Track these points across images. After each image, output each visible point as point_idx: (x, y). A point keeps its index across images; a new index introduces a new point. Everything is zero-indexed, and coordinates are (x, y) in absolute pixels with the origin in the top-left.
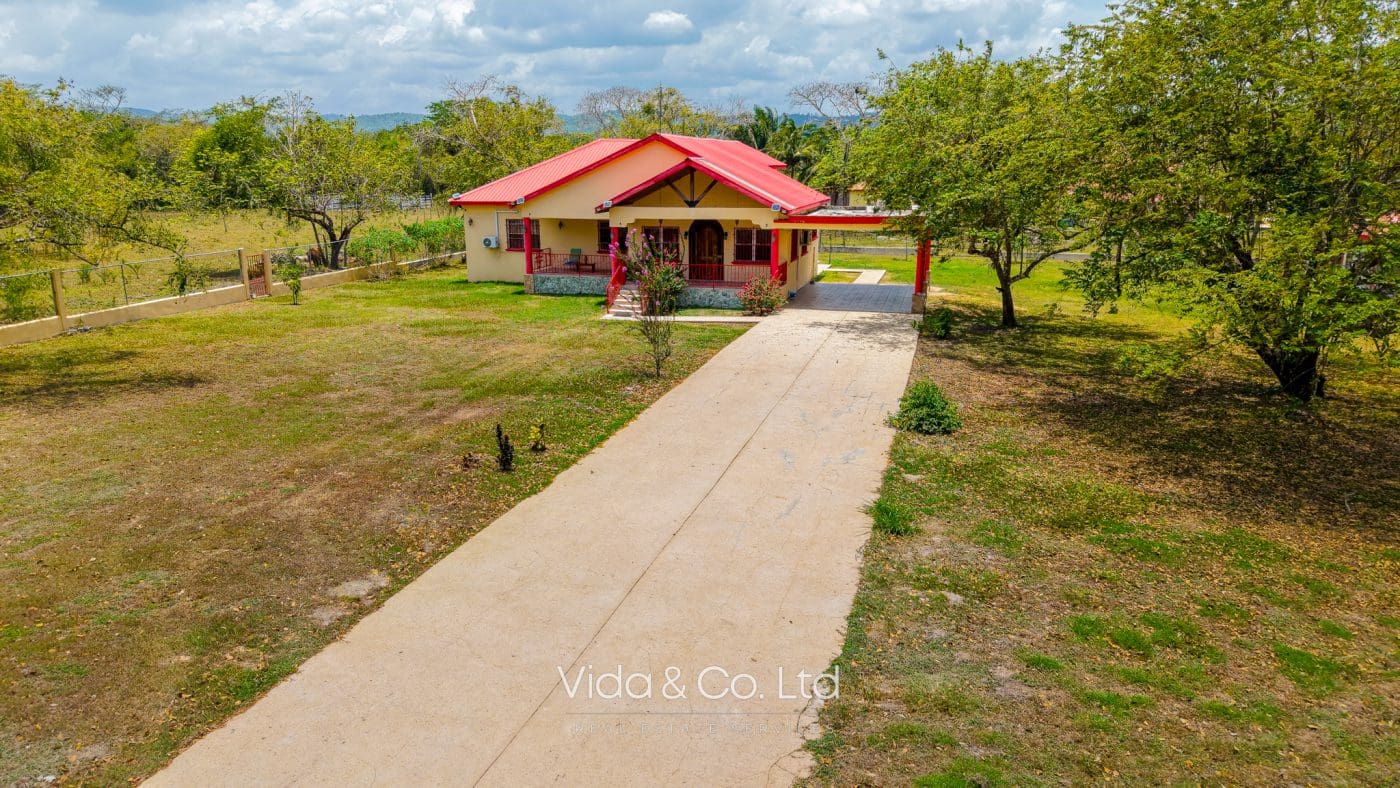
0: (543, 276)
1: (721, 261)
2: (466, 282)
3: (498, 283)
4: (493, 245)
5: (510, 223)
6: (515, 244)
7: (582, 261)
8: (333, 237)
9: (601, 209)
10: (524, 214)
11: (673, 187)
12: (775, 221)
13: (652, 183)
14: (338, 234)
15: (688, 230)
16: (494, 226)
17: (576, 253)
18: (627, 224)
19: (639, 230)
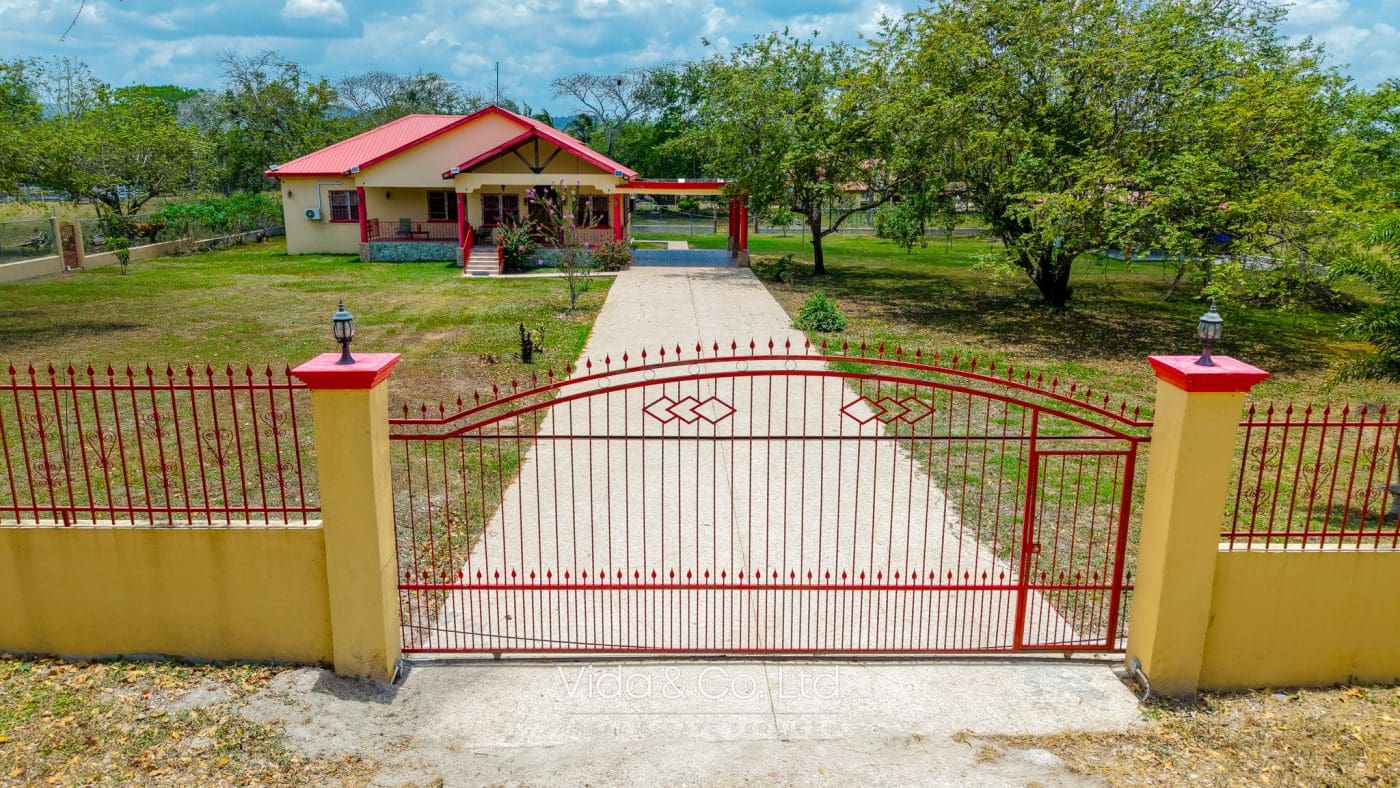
0: (379, 243)
2: (288, 255)
3: (324, 254)
5: (334, 195)
6: (339, 215)
7: (414, 228)
9: (449, 176)
10: (359, 183)
11: (517, 154)
12: (617, 187)
13: (500, 150)
16: (318, 199)
17: (405, 222)
18: (470, 191)
19: (479, 197)
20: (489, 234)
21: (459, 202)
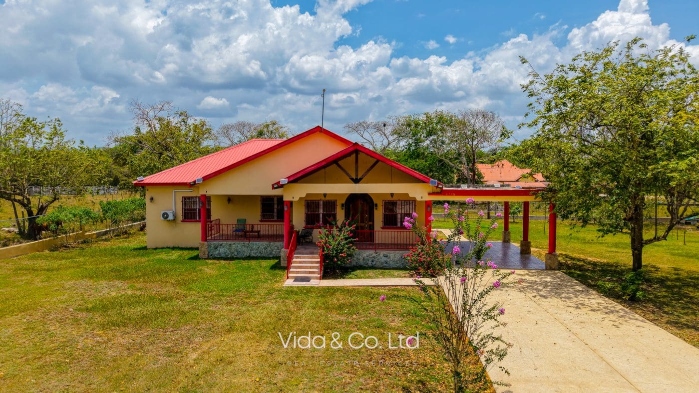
0: (216, 243)
1: (372, 227)
2: (145, 248)
3: (174, 248)
4: (171, 217)
5: (186, 200)
6: (189, 216)
7: (248, 228)
8: (30, 213)
9: (278, 185)
10: (202, 192)
11: (339, 166)
12: (430, 194)
13: (324, 163)
14: (35, 211)
15: (344, 202)
16: (173, 203)
17: (242, 222)
18: (296, 199)
19: (303, 203)
20: (310, 234)
21: (286, 209)
